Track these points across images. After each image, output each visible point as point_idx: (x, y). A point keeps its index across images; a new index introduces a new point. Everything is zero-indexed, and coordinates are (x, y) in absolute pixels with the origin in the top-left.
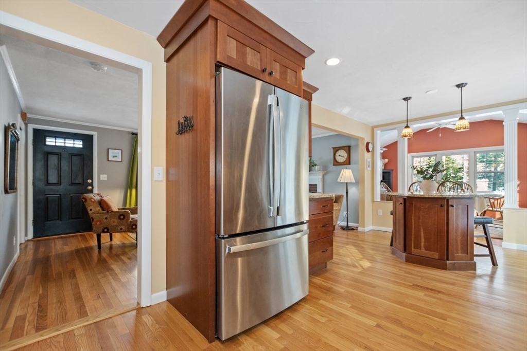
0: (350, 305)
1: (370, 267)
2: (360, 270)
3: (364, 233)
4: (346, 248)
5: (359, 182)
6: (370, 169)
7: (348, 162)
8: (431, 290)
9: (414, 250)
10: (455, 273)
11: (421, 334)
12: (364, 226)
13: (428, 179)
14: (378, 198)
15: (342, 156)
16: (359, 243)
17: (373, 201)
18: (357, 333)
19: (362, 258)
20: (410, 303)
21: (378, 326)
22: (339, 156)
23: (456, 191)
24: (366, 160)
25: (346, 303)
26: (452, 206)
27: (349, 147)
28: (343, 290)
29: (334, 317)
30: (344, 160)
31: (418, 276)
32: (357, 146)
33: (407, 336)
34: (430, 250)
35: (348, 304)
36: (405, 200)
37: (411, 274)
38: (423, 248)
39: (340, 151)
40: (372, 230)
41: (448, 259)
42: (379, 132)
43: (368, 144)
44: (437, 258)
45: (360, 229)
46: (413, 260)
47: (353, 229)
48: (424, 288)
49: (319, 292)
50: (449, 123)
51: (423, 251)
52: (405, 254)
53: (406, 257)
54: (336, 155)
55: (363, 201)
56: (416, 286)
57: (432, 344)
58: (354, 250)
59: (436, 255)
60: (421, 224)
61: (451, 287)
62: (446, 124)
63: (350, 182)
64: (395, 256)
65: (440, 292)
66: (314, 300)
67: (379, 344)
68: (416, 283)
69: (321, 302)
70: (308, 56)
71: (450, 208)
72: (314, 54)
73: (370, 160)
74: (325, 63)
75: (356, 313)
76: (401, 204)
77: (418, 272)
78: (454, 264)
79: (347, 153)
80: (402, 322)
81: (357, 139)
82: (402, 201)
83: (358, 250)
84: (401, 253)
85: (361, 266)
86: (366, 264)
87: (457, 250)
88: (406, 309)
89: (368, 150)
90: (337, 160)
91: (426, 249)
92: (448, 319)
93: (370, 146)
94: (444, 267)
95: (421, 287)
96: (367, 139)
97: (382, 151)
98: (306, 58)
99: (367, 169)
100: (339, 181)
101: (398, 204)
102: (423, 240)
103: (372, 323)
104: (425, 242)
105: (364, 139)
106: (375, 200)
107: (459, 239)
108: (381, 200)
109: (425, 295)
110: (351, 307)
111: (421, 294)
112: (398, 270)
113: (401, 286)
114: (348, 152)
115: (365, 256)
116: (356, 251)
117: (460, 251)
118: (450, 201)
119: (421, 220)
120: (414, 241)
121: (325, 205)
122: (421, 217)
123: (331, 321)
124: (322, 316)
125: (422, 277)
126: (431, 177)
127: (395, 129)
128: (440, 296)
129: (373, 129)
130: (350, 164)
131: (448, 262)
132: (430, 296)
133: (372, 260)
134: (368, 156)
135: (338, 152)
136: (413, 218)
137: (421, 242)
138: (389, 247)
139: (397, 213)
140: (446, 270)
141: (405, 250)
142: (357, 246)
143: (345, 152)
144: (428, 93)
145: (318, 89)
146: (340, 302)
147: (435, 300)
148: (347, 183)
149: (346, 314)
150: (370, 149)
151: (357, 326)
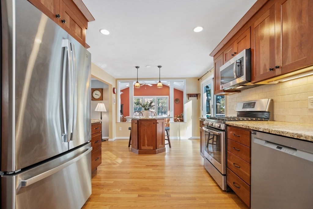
0: (120, 190)
1: (123, 162)
2: (118, 165)
3: (112, 142)
4: (105, 153)
5: (109, 111)
6: (115, 103)
7: (101, 99)
8: (154, 166)
9: (143, 148)
10: (159, 155)
11: (158, 191)
12: (112, 138)
13: (147, 110)
14: (119, 121)
15: (97, 95)
16: (111, 149)
17: (117, 123)
18: (130, 206)
19: (116, 158)
20: (148, 176)
21: (139, 196)
22: (96, 94)
23: (156, 116)
24: (113, 98)
25: (117, 190)
26: (158, 123)
27: (102, 89)
28: (113, 182)
29: (114, 202)
30: (99, 97)
31: (146, 160)
32: (107, 89)
33: (154, 195)
34: (149, 146)
35: (119, 189)
36: (138, 121)
37: (143, 160)
38: (146, 145)
39: (96, 91)
40: (116, 139)
41: (156, 149)
42: (120, 82)
43: (114, 89)
44: (152, 149)
45: (109, 140)
46: (142, 152)
47: (105, 141)
48: (151, 166)
49: (98, 189)
50: (149, 83)
51: (146, 147)
52: (138, 150)
53: (139, 152)
54: (93, 93)
55: (111, 123)
56: (148, 166)
57: (164, 193)
58: (110, 154)
59: (152, 148)
60: (145, 133)
61: (160, 162)
62: (148, 83)
63: (103, 111)
64: (132, 153)
65: (157, 166)
66: (96, 196)
67: (144, 206)
68: (147, 165)
69: (102, 195)
70: (90, 21)
71: (157, 124)
72: (94, 21)
73: (115, 98)
74: (100, 31)
75: (125, 194)
76: (136, 123)
77: (145, 158)
78: (159, 150)
79: (101, 93)
80: (149, 188)
81: (107, 85)
82: (136, 122)
83: (112, 153)
84: (136, 150)
85: (118, 163)
86: (120, 161)
87: (159, 144)
88: (147, 180)
89: (114, 93)
90: (94, 97)
91: (148, 146)
92: (165, 178)
93: (115, 90)
94: (155, 153)
95: (150, 166)
96: (114, 86)
97: (121, 94)
98: (89, 21)
99: (113, 104)
100: (96, 110)
101: (134, 124)
102: (146, 141)
103: (135, 195)
104: (147, 142)
105: (112, 85)
106: (118, 122)
107: (160, 138)
108: (121, 121)
109: (153, 169)
110: (121, 191)
111: (150, 170)
112: (136, 160)
113: (141, 168)
114: (101, 91)
115: (118, 156)
116: (112, 154)
117: (160, 144)
118: (157, 121)
119: (145, 131)
120: (142, 143)
121: (97, 127)
122: (145, 129)
123: (112, 206)
124: (106, 205)
125: (148, 160)
126: (148, 109)
127: (128, 82)
128: (158, 168)
129: (117, 80)
130: (102, 100)
131: (157, 150)
132: (154, 169)
133: (123, 158)
134: (114, 95)
135: (94, 92)
136: (142, 130)
137: (145, 143)
138: (128, 148)
139: (134, 129)
140: (156, 154)
141: (138, 148)
142: (111, 151)
143: (99, 92)
144: (147, 67)
145: (90, 47)
146: (113, 190)
147: (157, 171)
148: (101, 112)
149: (120, 196)
150: (115, 92)
151: (129, 202)
